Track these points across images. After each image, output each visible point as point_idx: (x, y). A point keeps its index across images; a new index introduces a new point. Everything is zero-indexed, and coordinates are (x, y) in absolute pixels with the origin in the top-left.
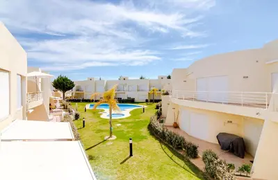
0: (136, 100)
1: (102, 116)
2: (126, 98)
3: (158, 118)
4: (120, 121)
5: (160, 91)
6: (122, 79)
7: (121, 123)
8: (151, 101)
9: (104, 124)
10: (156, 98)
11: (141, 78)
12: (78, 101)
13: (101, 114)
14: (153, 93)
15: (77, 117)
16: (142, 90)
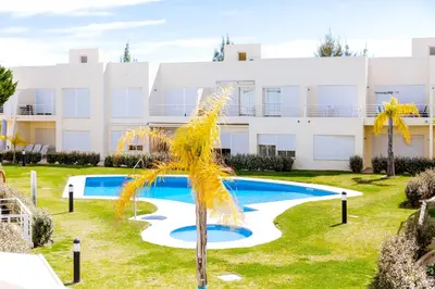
0: (303, 161)
1: (146, 235)
2: (253, 151)
3: (419, 254)
4: (235, 260)
5: (425, 115)
6: (231, 55)
7: (242, 270)
8: (380, 166)
9: (163, 270)
10: (404, 152)
11: (326, 51)
12: (31, 160)
13: (143, 225)
14: (391, 129)
15: (41, 233)
16: (331, 113)
